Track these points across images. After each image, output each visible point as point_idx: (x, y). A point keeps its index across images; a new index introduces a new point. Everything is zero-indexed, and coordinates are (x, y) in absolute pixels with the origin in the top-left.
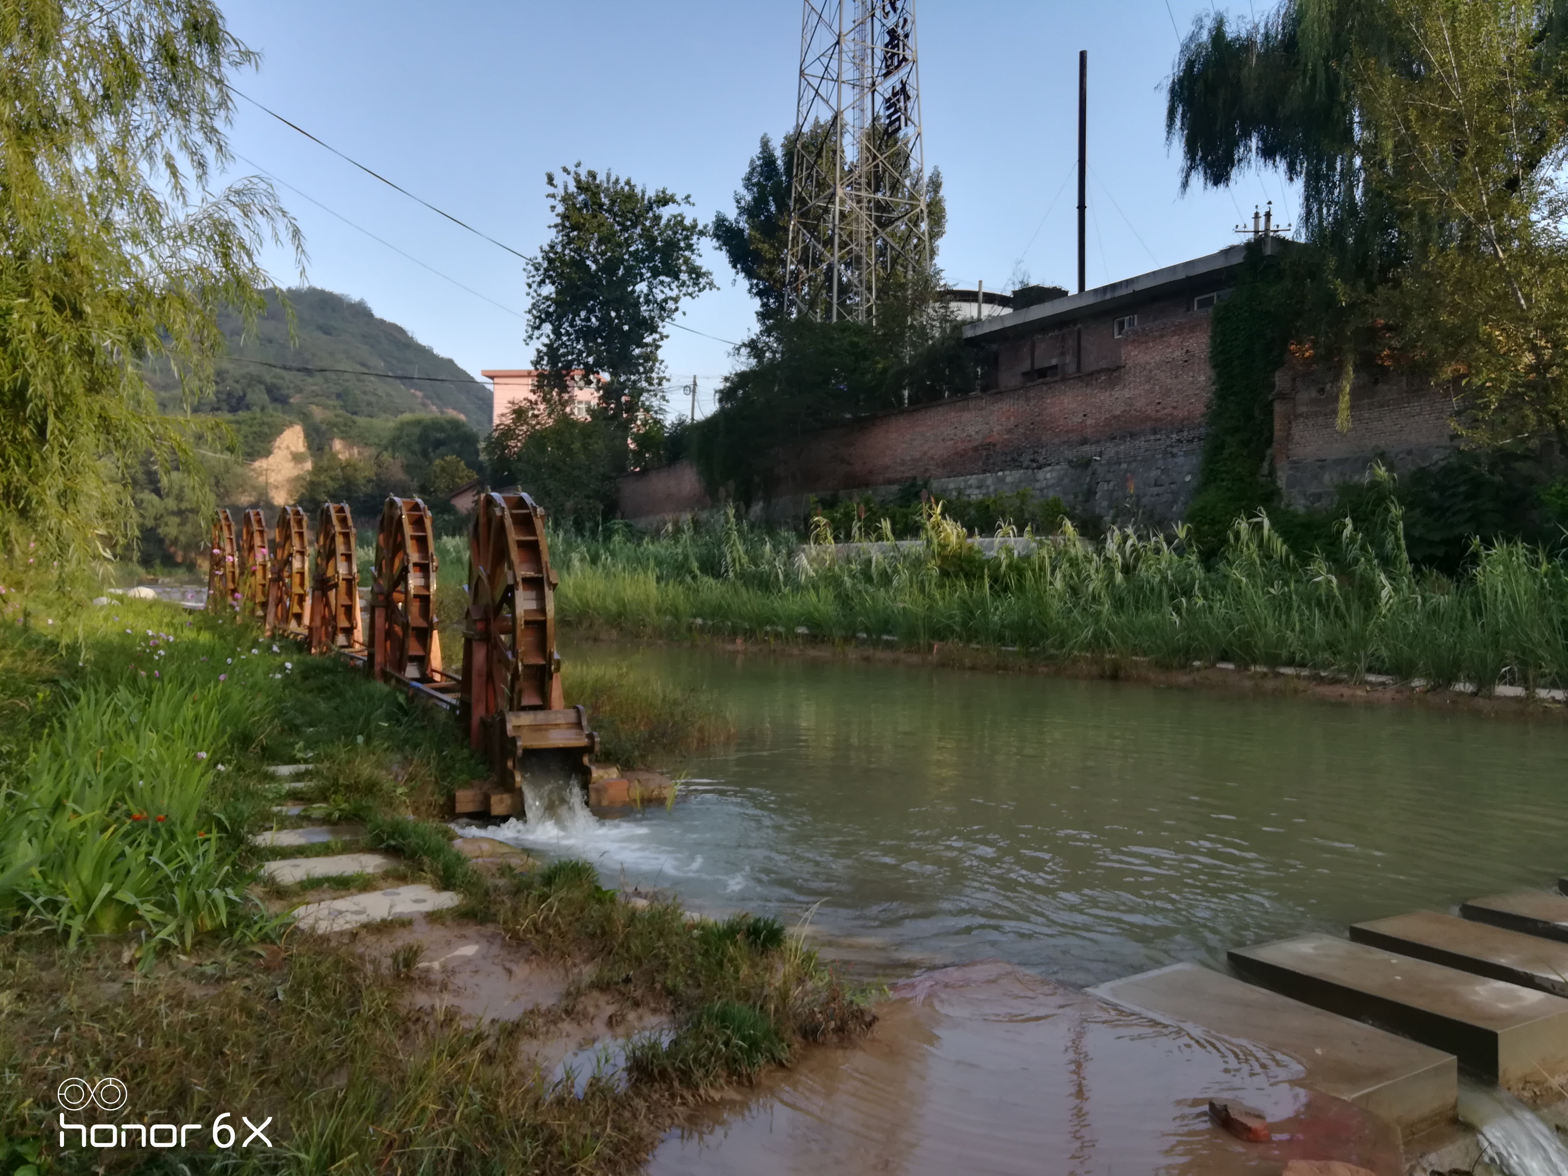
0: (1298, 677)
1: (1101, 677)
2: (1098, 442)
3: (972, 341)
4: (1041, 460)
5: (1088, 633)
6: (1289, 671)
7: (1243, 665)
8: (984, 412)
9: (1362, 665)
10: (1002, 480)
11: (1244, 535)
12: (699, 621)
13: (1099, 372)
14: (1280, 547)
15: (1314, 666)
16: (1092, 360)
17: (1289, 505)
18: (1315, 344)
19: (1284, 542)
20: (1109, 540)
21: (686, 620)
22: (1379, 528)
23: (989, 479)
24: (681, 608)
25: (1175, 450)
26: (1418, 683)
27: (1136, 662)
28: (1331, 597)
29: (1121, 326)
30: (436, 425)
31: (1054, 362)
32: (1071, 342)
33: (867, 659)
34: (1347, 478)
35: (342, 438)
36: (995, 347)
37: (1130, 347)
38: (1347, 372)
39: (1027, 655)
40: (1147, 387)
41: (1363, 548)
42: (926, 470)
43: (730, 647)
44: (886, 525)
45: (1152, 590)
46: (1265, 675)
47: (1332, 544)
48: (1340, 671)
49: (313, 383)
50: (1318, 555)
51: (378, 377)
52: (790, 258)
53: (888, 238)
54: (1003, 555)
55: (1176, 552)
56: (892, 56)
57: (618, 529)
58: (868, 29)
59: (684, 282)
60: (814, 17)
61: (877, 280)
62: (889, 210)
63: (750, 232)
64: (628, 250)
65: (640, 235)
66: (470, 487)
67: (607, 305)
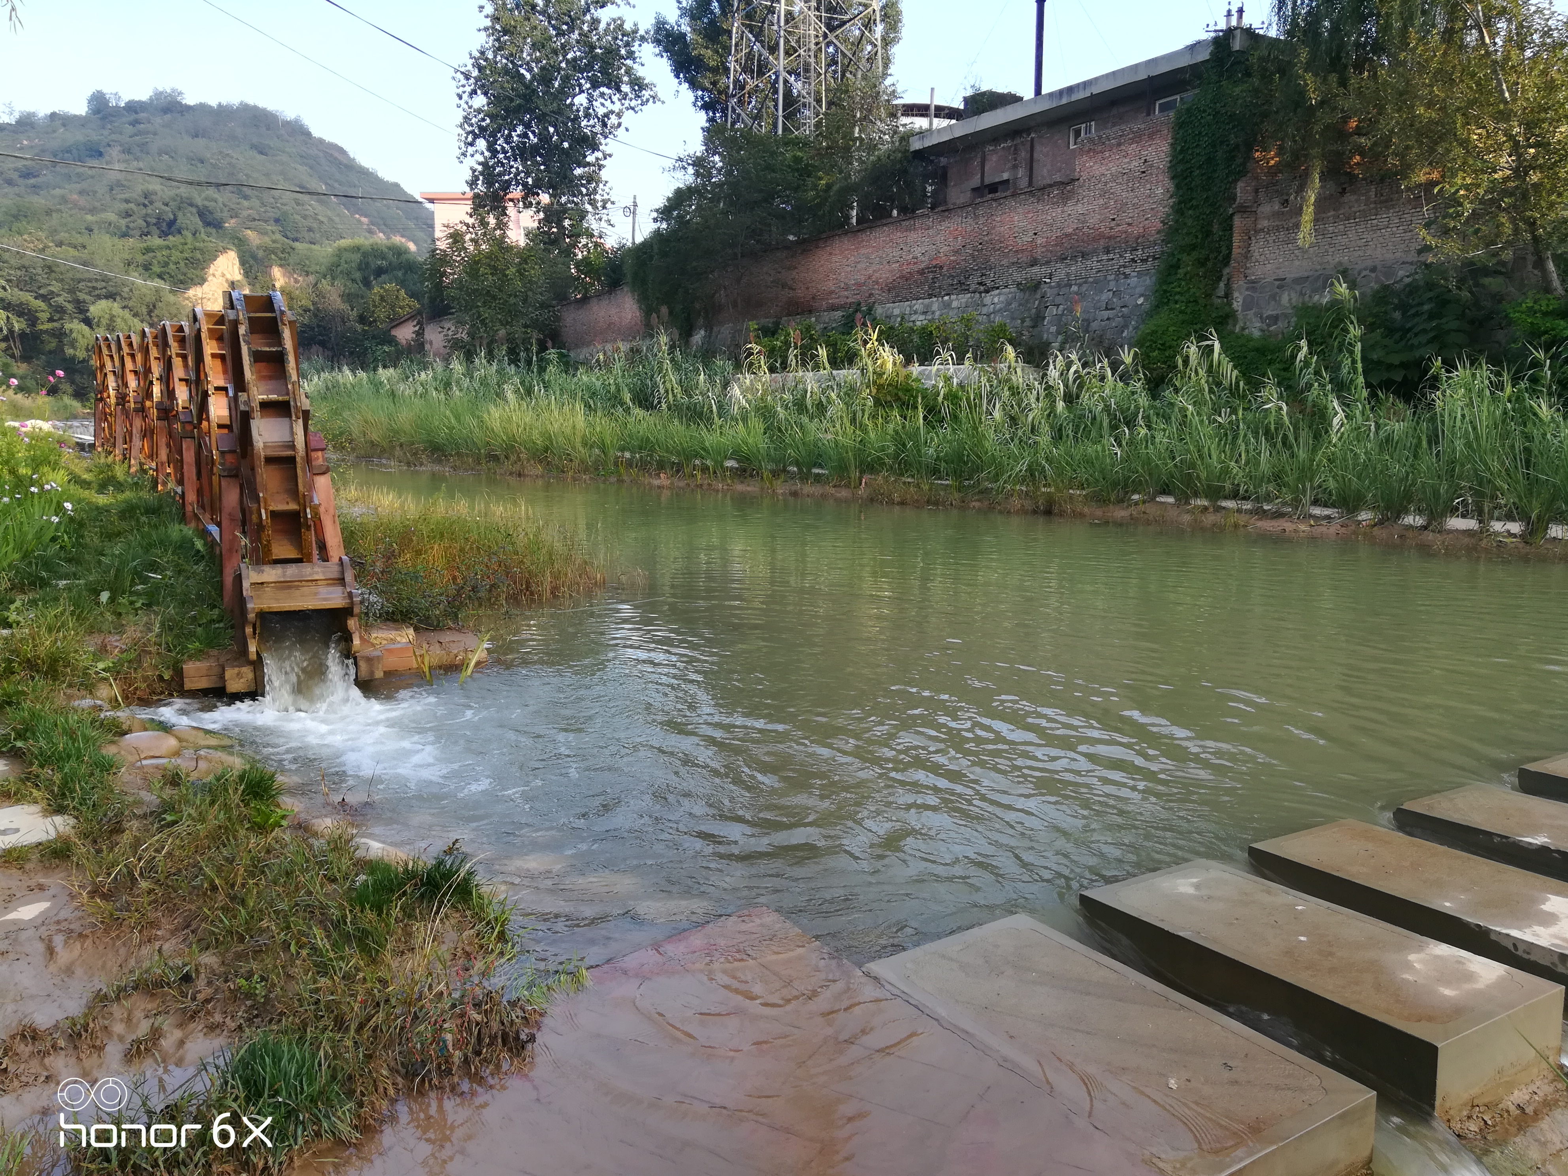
0: (1239, 511)
1: (1035, 512)
2: (1048, 263)
3: (920, 155)
4: (989, 284)
5: (1022, 467)
6: (1230, 504)
7: (1183, 499)
8: (931, 232)
9: (1307, 499)
10: (947, 306)
11: (1193, 361)
12: (627, 455)
13: (1051, 186)
14: (1230, 372)
15: (1257, 500)
16: (1044, 173)
17: (1243, 329)
18: (1281, 151)
19: (1235, 367)
20: (1051, 367)
21: (613, 453)
22: (1335, 350)
23: (935, 304)
24: (608, 441)
25: (1127, 271)
26: (1365, 516)
27: (1071, 497)
28: (1279, 424)
29: (1078, 133)
30: (376, 252)
31: (1005, 176)
32: (1024, 154)
33: (795, 494)
34: (1307, 298)
35: (281, 266)
36: (943, 161)
37: (1085, 158)
38: (1313, 182)
39: (959, 490)
40: (1101, 202)
41: (1317, 373)
42: (871, 295)
43: (656, 482)
44: (823, 353)
45: (1094, 418)
46: (1206, 508)
47: (1285, 370)
48: (1284, 504)
49: (249, 207)
50: (1270, 381)
51: (319, 201)
52: (733, 65)
53: (836, 42)
54: (941, 384)
55: (1121, 378)
57: (553, 358)
59: (626, 94)
61: (827, 90)
62: (839, 10)
63: (693, 36)
64: (565, 57)
65: (577, 41)
66: (412, 316)
67: (543, 119)
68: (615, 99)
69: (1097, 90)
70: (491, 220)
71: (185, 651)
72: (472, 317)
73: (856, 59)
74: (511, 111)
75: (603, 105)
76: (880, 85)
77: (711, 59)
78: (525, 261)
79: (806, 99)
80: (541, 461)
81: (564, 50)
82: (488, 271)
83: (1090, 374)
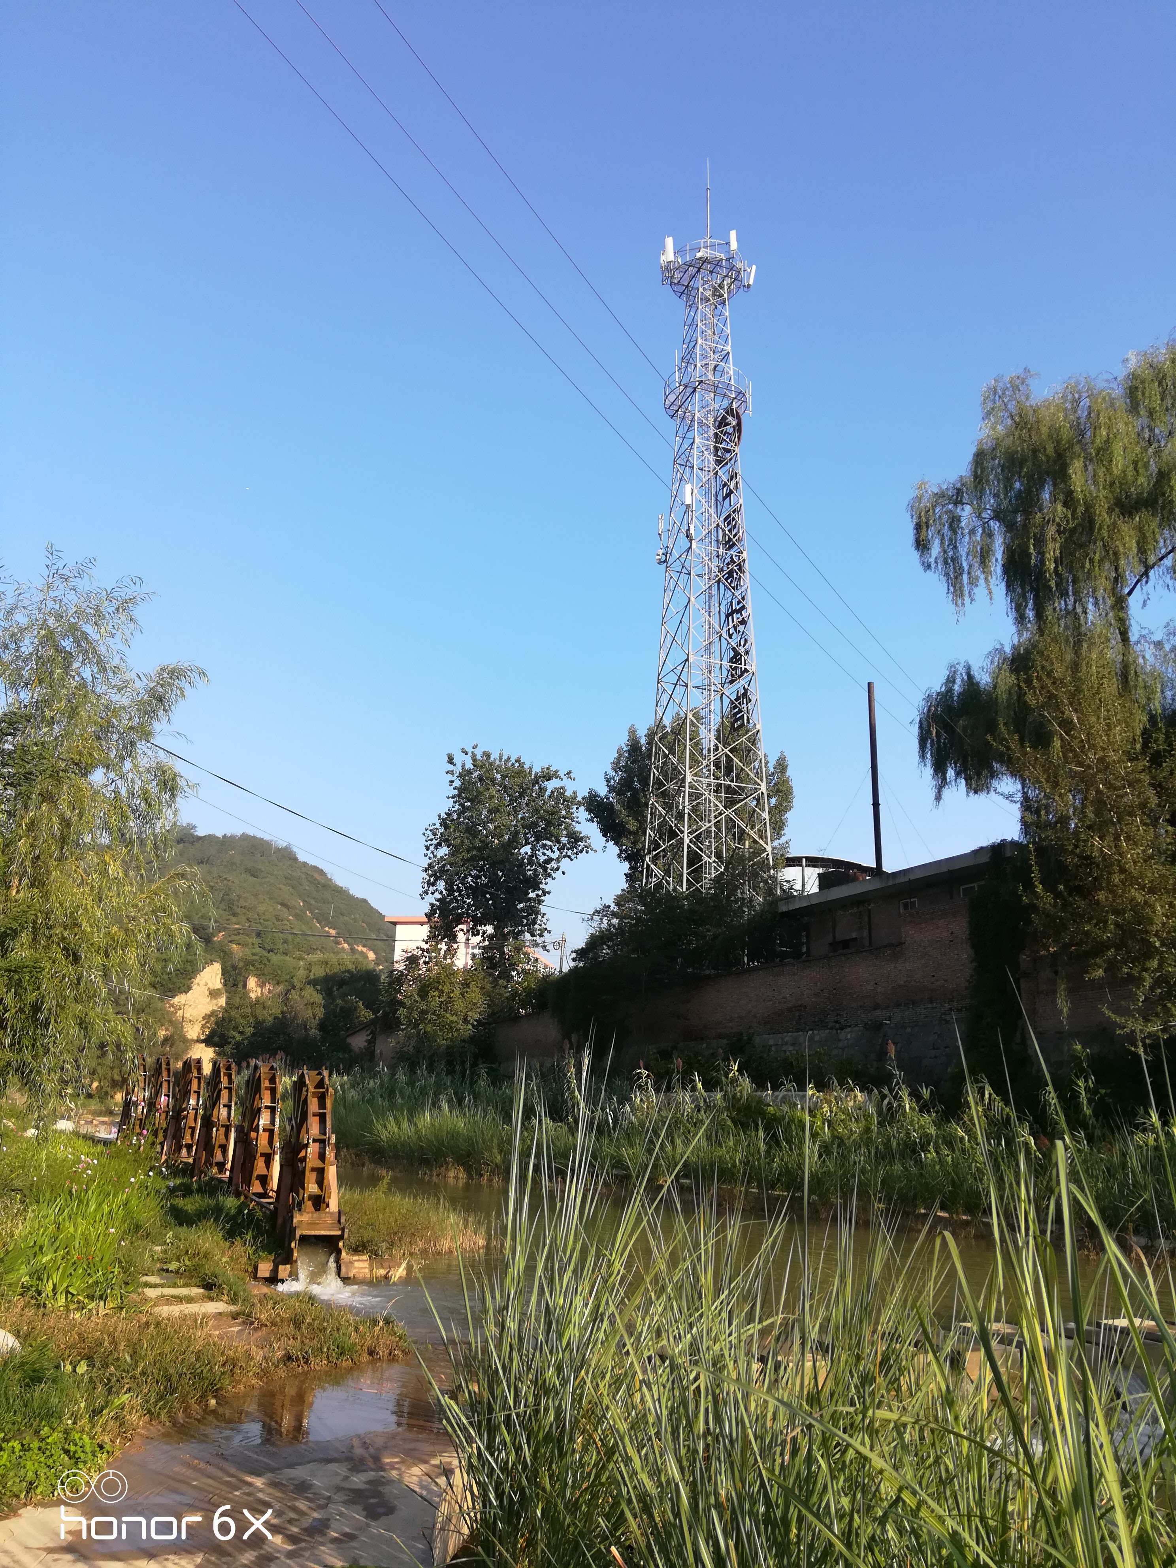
2: (887, 1008)
3: (789, 915)
4: (843, 1021)
8: (796, 977)
10: (812, 1039)
13: (885, 947)
16: (880, 936)
23: (802, 1037)
25: (947, 1018)
29: (906, 907)
31: (854, 935)
32: (865, 919)
35: (256, 976)
36: (806, 920)
37: (910, 927)
40: (923, 962)
44: (698, 1079)
49: (236, 922)
51: (296, 916)
52: (648, 831)
53: (733, 816)
54: (786, 1108)
55: (921, 1111)
56: (736, 668)
57: (483, 1072)
58: (716, 647)
59: (564, 845)
60: (669, 639)
61: (727, 850)
62: (735, 792)
63: (618, 807)
64: (516, 817)
65: (527, 805)
66: (366, 1026)
67: (493, 865)
68: (555, 849)
69: (913, 877)
70: (443, 946)
71: (259, 1257)
72: (418, 1032)
73: (748, 830)
74: (468, 860)
75: (544, 854)
76: (769, 849)
77: (632, 825)
78: (468, 985)
79: (707, 859)
80: (463, 1165)
81: (515, 812)
82: (436, 993)
83: (900, 1105)
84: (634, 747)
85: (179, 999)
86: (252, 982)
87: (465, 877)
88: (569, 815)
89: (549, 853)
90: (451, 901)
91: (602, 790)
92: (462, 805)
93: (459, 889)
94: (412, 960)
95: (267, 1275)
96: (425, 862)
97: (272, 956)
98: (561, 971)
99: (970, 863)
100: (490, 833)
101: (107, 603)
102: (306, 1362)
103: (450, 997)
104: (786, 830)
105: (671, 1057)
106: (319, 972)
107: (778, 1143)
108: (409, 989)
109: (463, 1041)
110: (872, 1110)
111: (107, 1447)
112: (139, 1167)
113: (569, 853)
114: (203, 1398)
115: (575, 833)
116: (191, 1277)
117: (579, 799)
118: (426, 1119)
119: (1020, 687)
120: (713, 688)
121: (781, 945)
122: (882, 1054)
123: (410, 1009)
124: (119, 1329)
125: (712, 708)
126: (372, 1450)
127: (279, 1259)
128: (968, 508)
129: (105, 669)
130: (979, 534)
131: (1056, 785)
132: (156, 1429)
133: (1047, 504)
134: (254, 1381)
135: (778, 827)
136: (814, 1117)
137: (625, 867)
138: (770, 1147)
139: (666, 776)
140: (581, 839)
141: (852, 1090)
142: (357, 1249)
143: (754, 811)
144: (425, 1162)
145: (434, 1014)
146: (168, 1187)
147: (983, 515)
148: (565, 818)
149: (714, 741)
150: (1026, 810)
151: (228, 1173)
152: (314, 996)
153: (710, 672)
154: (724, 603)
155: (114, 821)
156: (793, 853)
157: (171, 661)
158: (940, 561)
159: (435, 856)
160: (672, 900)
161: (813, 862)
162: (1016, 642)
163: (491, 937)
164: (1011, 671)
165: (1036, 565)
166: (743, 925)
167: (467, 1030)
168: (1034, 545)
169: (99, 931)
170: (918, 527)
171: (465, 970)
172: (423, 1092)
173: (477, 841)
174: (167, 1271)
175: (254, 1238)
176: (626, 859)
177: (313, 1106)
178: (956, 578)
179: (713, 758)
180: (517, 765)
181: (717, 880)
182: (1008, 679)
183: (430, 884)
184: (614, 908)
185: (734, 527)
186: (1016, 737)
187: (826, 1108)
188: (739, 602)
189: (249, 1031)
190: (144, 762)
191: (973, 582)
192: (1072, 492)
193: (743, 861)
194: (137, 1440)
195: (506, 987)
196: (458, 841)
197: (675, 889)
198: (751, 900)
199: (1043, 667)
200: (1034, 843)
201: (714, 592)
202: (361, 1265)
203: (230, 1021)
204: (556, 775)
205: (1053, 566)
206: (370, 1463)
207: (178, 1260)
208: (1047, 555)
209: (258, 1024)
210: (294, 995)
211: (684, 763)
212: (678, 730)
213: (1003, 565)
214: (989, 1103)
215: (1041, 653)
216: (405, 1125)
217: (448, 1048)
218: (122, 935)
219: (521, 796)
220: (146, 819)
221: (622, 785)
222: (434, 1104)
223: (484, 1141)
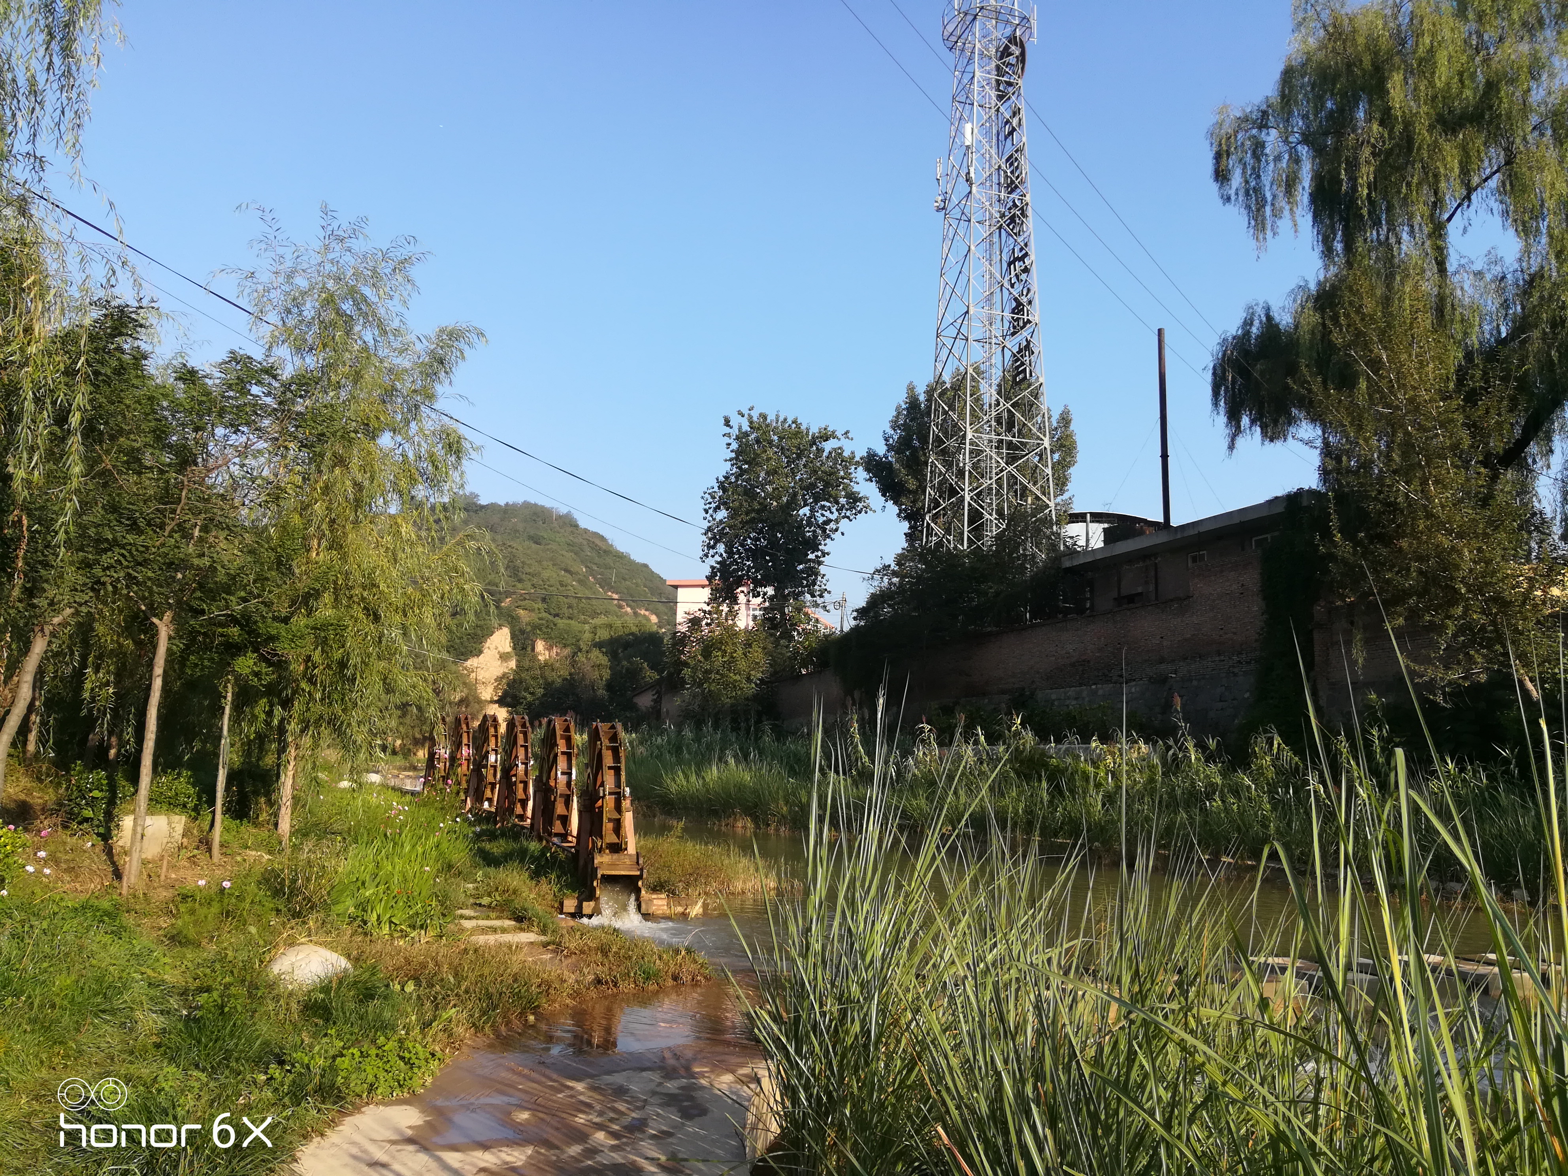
2: (1173, 661)
3: (1071, 570)
4: (1127, 676)
8: (1080, 632)
10: (1095, 693)
13: (1172, 600)
14: (1290, 759)
16: (1167, 590)
17: (1329, 722)
23: (1085, 691)
25: (1236, 670)
29: (1195, 559)
31: (1140, 590)
32: (1151, 573)
35: (544, 640)
36: (1092, 576)
37: (1196, 580)
40: (1211, 615)
42: (1033, 682)
49: (522, 589)
51: (580, 581)
52: (928, 489)
53: (1015, 473)
54: (1069, 760)
55: (1207, 761)
56: (1018, 319)
57: (768, 729)
58: (997, 298)
59: (843, 506)
60: (948, 290)
61: (1009, 508)
62: (1017, 448)
63: (897, 466)
64: (793, 479)
65: (805, 466)
66: (652, 686)
67: (773, 527)
68: (834, 510)
69: (1202, 529)
70: (725, 608)
71: (564, 894)
72: (703, 691)
73: (1030, 486)
74: (747, 522)
75: (823, 515)
76: (1052, 504)
77: (912, 484)
78: (750, 646)
79: (988, 516)
80: (750, 815)
81: (793, 473)
82: (719, 653)
83: (1185, 756)
84: (913, 404)
85: (472, 662)
86: (540, 646)
87: (745, 540)
88: (848, 476)
89: (827, 514)
90: (731, 564)
91: (881, 449)
92: (740, 468)
93: (738, 552)
94: (695, 622)
95: (572, 910)
96: (706, 525)
97: (557, 620)
98: (842, 631)
99: (1265, 513)
100: (768, 495)
101: (383, 264)
102: (615, 985)
103: (732, 657)
104: (1070, 486)
105: (953, 712)
106: (604, 635)
107: (1061, 793)
108: (693, 650)
109: (747, 699)
110: (1156, 760)
111: (439, 1054)
112: (446, 814)
113: (848, 513)
114: (522, 1014)
115: (853, 493)
116: (502, 911)
117: (857, 459)
118: (713, 773)
119: (1324, 325)
120: (994, 341)
121: (1065, 601)
122: (1168, 706)
123: (695, 669)
124: (441, 954)
125: (993, 361)
126: (682, 1061)
127: (583, 896)
128: (1274, 132)
129: (386, 333)
130: (1285, 161)
131: (1360, 428)
132: (481, 1040)
133: (1361, 124)
134: (568, 1001)
135: (1061, 483)
136: (1098, 768)
137: (905, 526)
138: (1053, 797)
139: (946, 434)
140: (860, 500)
141: (1136, 742)
142: (656, 888)
143: (1037, 466)
144: (714, 813)
145: (717, 673)
146: (474, 833)
147: (1290, 139)
148: (843, 478)
149: (995, 396)
150: (1326, 456)
151: (529, 821)
152: (599, 657)
153: (991, 324)
154: (1005, 250)
155: (403, 484)
156: (1077, 509)
157: (449, 322)
158: (1241, 193)
159: (714, 519)
160: (954, 558)
161: (1097, 517)
162: (1322, 278)
163: (771, 598)
164: (1315, 309)
165: (1347, 193)
166: (1026, 581)
167: (750, 689)
168: (1345, 170)
169: (396, 591)
170: (1218, 156)
171: (746, 630)
172: (709, 747)
173: (755, 503)
174: (480, 905)
175: (558, 877)
176: (905, 518)
177: (608, 759)
178: (1258, 210)
179: (994, 414)
180: (794, 426)
181: (999, 537)
182: (1312, 318)
183: (710, 547)
184: (894, 567)
185: (1017, 168)
186: (1319, 379)
187: (1109, 759)
188: (1021, 249)
189: (540, 692)
190: (429, 426)
191: (1277, 214)
192: (1390, 109)
193: (1026, 517)
194: (465, 1049)
195: (787, 647)
196: (737, 504)
197: (955, 548)
198: (1034, 556)
199: (1351, 303)
200: (1334, 490)
201: (996, 239)
202: (660, 902)
203: (521, 682)
204: (833, 435)
205: (1366, 191)
206: (682, 1072)
207: (490, 896)
208: (1360, 180)
209: (548, 685)
210: (581, 657)
211: (964, 420)
212: (958, 386)
213: (1311, 194)
214: (1278, 753)
215: (1350, 289)
216: (693, 778)
217: (732, 705)
218: (418, 595)
219: (799, 457)
220: (434, 483)
221: (900, 444)
222: (720, 760)
223: (770, 793)
